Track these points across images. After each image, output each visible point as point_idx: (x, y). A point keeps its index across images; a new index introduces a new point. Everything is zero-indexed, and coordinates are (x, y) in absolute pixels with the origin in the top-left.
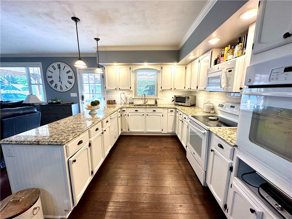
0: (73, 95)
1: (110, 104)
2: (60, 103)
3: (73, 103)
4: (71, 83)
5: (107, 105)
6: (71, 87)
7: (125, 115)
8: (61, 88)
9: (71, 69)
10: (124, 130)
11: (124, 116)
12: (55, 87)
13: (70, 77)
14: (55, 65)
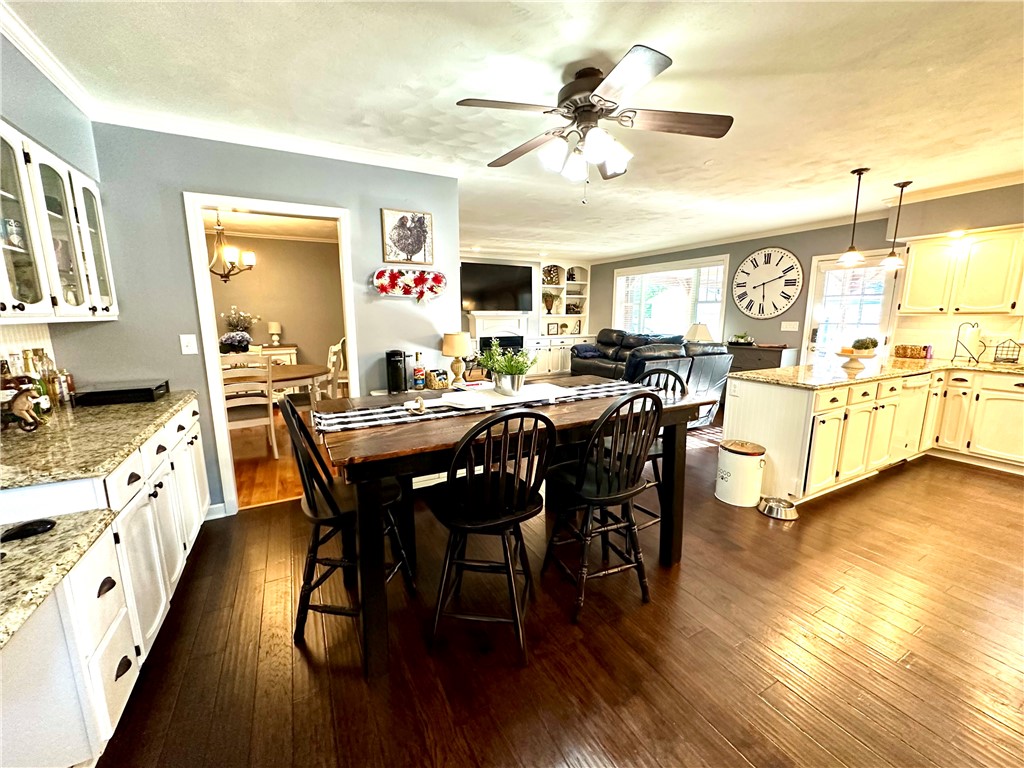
0: (790, 326)
1: (905, 357)
2: (750, 344)
3: (785, 347)
4: (787, 297)
5: (894, 358)
6: (787, 308)
7: (965, 394)
8: (761, 310)
9: (797, 262)
10: (945, 442)
11: (959, 395)
12: (747, 307)
13: (790, 283)
14: (760, 257)
